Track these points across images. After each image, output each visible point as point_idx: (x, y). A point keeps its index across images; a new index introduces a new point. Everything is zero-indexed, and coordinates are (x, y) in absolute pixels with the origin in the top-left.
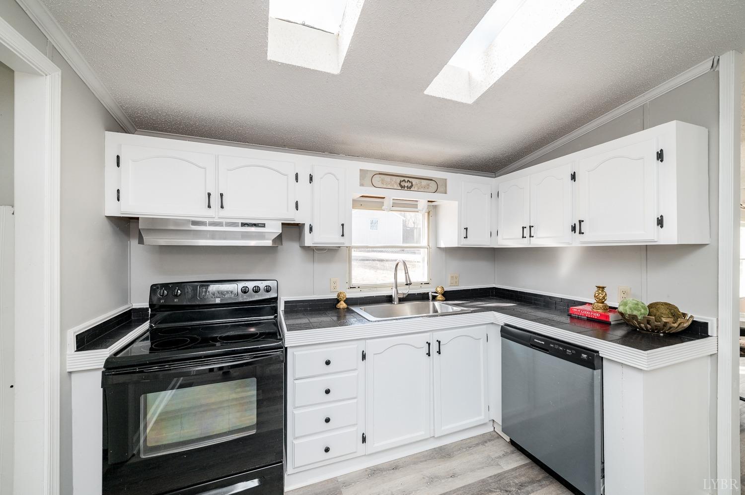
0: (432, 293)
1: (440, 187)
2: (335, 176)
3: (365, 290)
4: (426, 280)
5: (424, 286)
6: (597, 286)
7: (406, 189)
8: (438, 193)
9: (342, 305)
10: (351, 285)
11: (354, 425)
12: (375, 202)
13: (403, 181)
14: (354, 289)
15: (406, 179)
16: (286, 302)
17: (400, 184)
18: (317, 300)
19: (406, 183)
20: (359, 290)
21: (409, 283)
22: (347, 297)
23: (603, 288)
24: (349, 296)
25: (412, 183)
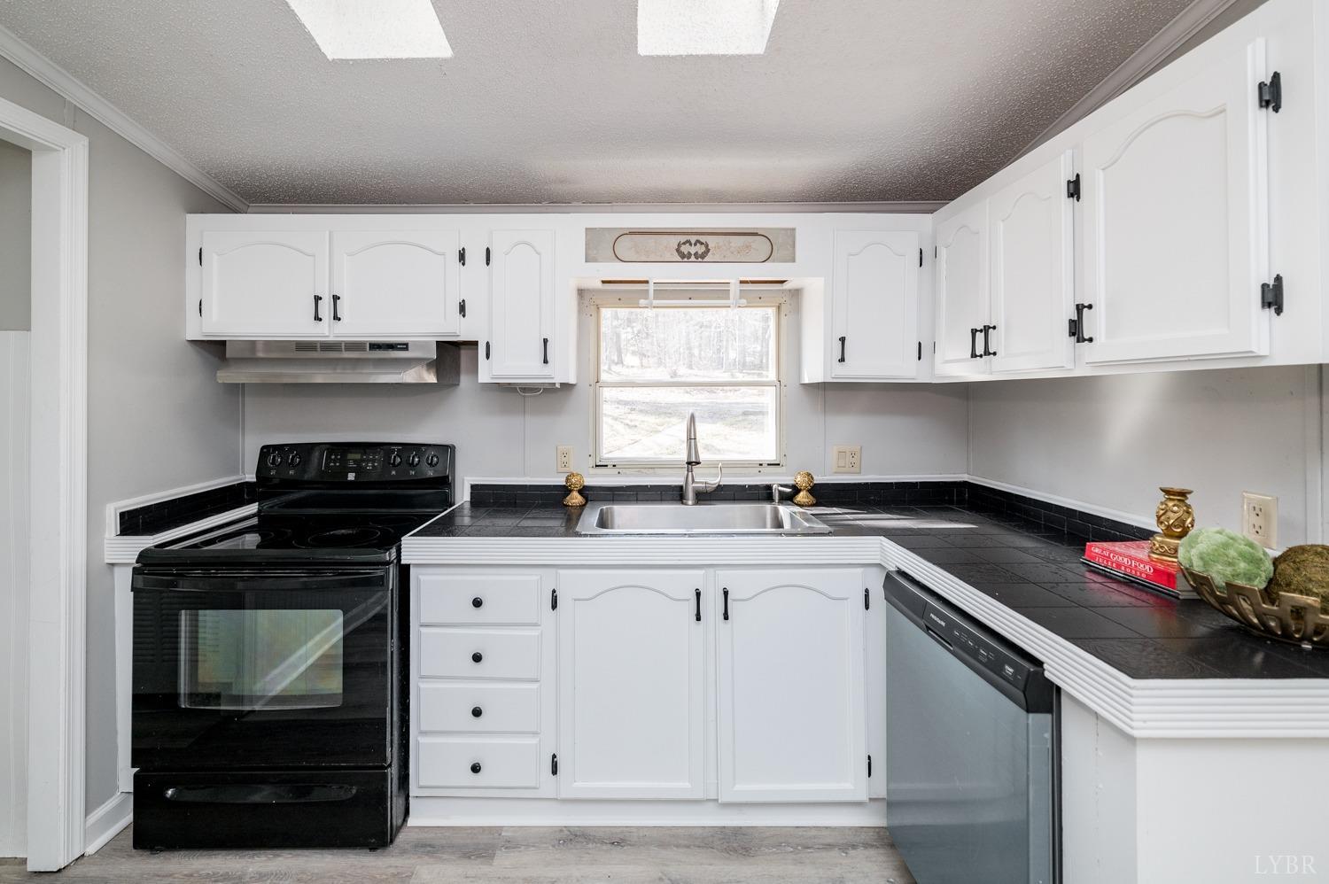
0: (782, 486)
1: (778, 246)
2: (533, 247)
3: (628, 471)
4: (771, 456)
5: (765, 469)
6: (1167, 486)
7: (693, 258)
8: (774, 261)
9: (575, 499)
10: (598, 461)
11: (535, 733)
12: (627, 292)
13: (684, 243)
14: (603, 469)
15: (693, 239)
16: (473, 487)
17: (678, 250)
18: (530, 486)
19: (693, 247)
20: (615, 471)
21: (694, 460)
22: (586, 484)
23: (1183, 494)
24: (589, 482)
25: (707, 246)
